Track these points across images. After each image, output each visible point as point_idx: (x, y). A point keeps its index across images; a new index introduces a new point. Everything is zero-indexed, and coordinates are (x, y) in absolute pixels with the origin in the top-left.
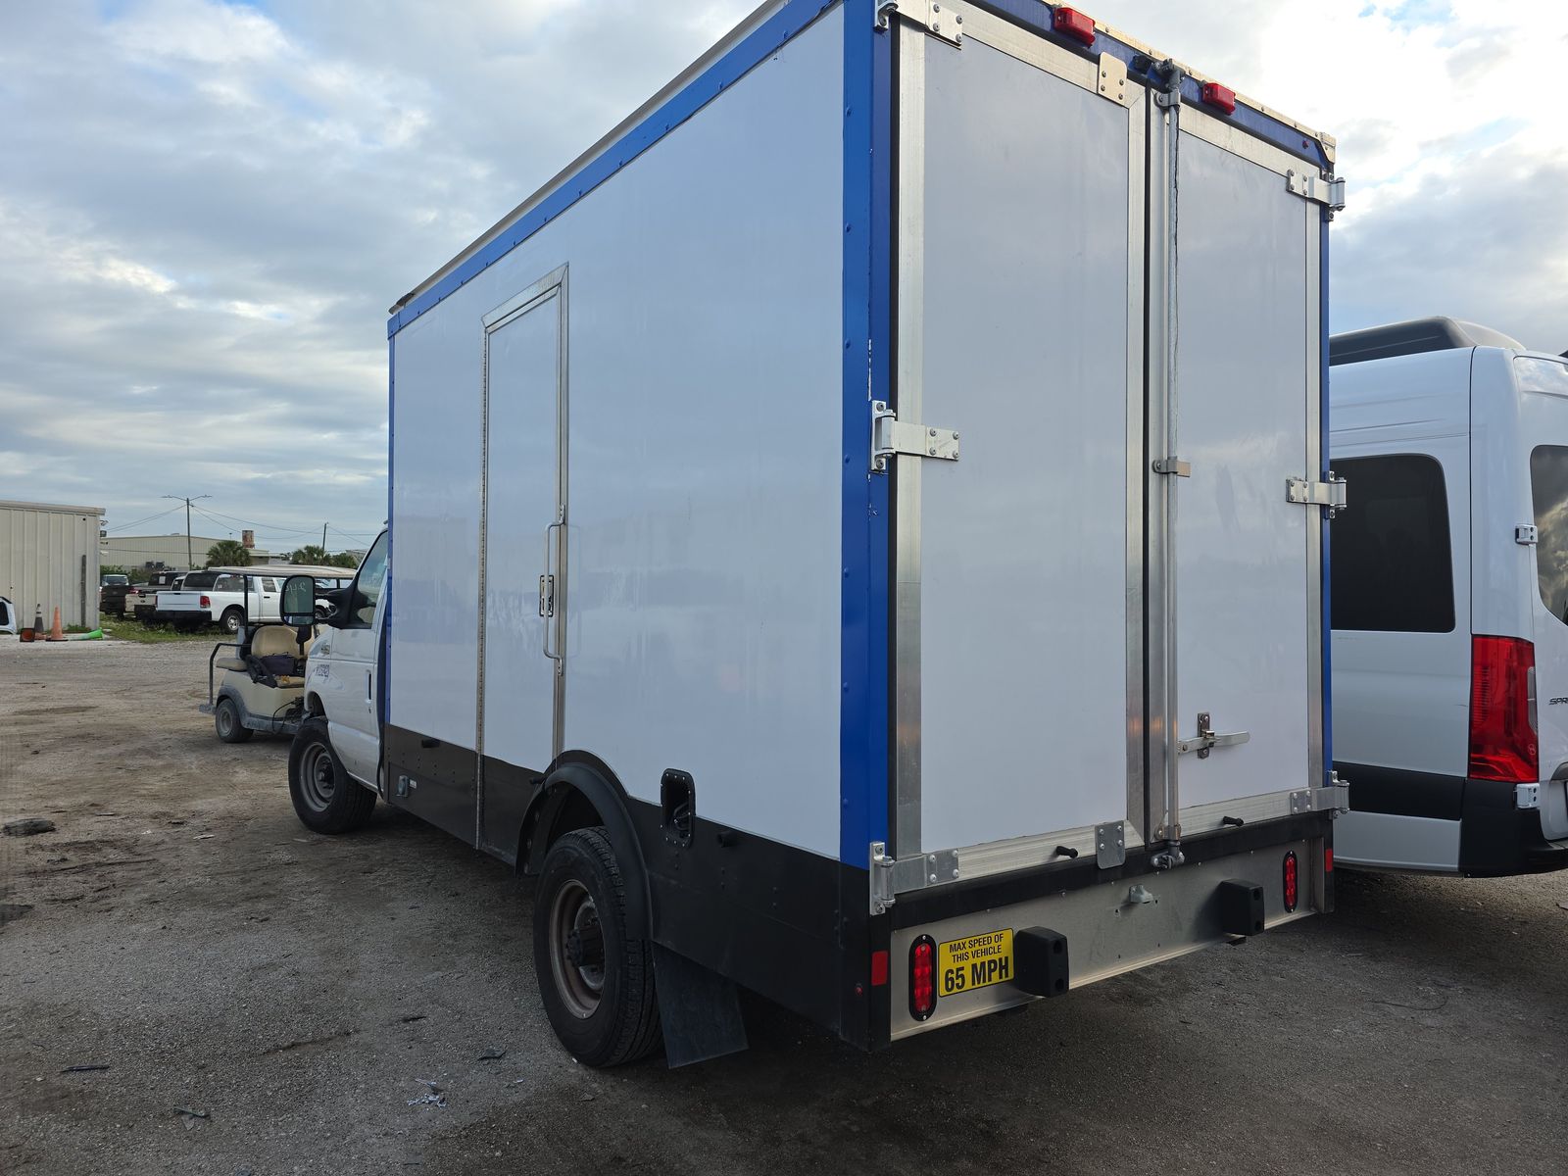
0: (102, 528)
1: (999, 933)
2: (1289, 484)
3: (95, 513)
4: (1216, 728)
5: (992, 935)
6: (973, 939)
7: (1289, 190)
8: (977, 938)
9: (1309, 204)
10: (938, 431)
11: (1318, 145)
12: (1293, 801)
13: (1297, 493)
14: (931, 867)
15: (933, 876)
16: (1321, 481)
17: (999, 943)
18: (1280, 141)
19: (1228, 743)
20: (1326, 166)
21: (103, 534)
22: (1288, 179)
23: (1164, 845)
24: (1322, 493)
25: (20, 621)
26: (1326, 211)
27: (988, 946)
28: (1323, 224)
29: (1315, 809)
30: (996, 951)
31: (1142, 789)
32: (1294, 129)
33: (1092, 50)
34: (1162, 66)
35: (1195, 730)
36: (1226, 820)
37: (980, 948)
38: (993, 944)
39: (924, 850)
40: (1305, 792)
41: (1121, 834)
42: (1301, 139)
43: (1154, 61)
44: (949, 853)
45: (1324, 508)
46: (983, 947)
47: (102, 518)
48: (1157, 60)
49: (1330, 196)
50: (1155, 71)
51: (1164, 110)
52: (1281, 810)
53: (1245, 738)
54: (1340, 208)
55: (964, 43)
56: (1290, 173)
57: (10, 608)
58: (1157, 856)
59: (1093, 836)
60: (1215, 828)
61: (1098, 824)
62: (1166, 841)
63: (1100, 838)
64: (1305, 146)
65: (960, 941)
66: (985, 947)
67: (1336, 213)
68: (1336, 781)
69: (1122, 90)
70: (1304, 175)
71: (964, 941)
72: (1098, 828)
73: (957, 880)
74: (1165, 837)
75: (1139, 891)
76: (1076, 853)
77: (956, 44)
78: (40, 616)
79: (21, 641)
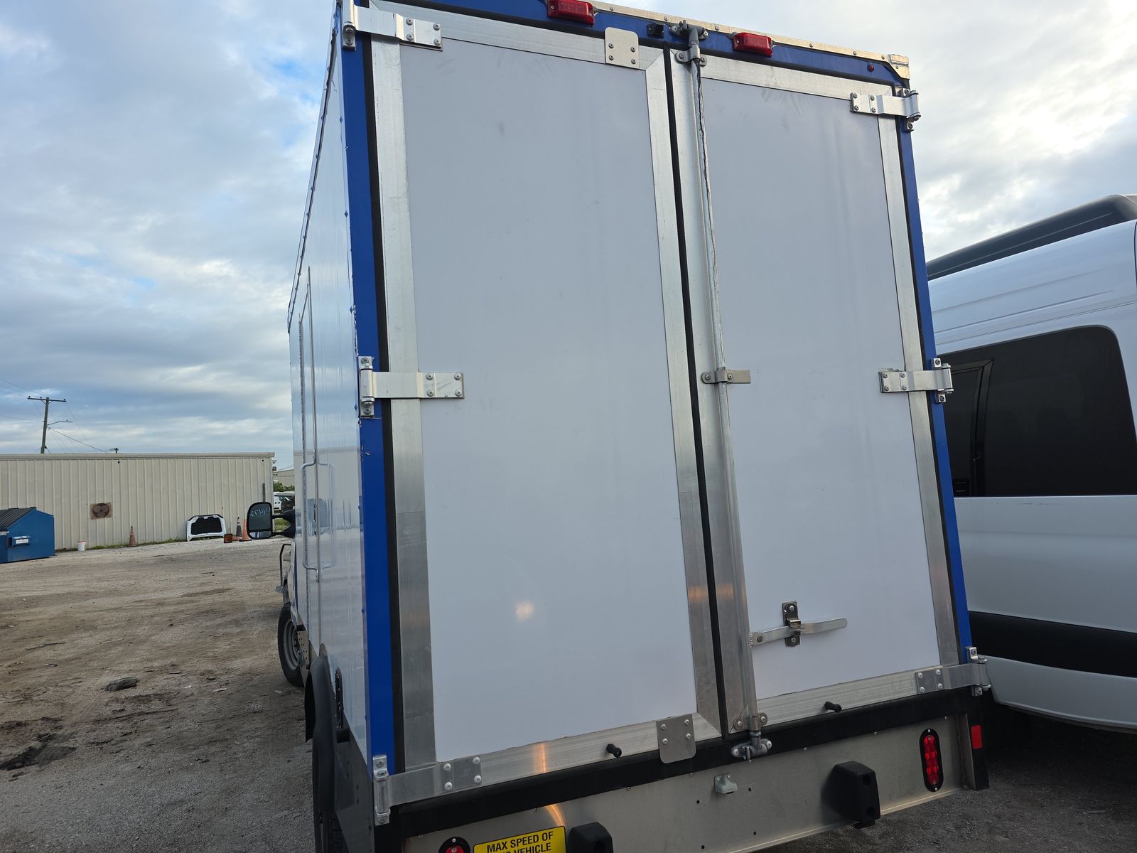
0: (274, 465)
1: (547, 832)
2: (882, 376)
3: (270, 456)
4: (804, 617)
5: (540, 834)
6: (515, 838)
7: (854, 111)
8: (521, 837)
9: (881, 121)
10: (434, 375)
11: (887, 66)
12: (919, 682)
13: (892, 383)
14: (446, 776)
15: (450, 784)
16: (925, 369)
17: (547, 842)
18: (840, 70)
19: (820, 630)
20: (899, 84)
21: (275, 469)
22: (852, 101)
23: (745, 736)
24: (927, 380)
25: (229, 529)
26: (903, 125)
27: (534, 845)
28: (902, 135)
29: (949, 687)
30: (545, 848)
31: (714, 681)
32: (854, 57)
33: (595, 28)
34: (679, 28)
35: (780, 621)
36: (828, 706)
37: (525, 847)
38: (541, 842)
39: (440, 758)
40: (933, 671)
41: (689, 727)
42: (865, 64)
43: (670, 25)
44: (468, 761)
45: (931, 395)
46: (528, 846)
47: (273, 459)
48: (674, 24)
49: (905, 110)
50: (672, 33)
51: (687, 65)
52: (908, 690)
53: (841, 624)
54: (916, 118)
55: (446, 45)
56: (853, 96)
57: (222, 521)
58: (737, 747)
59: (654, 731)
60: (814, 713)
61: (659, 718)
62: (748, 731)
63: (661, 732)
64: (870, 69)
65: (500, 842)
66: (531, 845)
67: (914, 124)
68: (975, 657)
69: (635, 56)
70: (870, 96)
71: (504, 841)
72: (659, 723)
73: (482, 786)
74: (745, 727)
75: (722, 782)
76: (620, 752)
77: (437, 48)
78: (239, 525)
79: (225, 542)
